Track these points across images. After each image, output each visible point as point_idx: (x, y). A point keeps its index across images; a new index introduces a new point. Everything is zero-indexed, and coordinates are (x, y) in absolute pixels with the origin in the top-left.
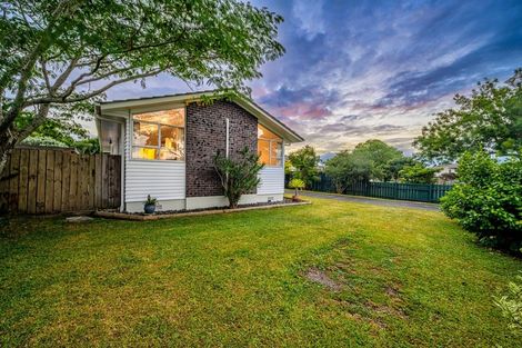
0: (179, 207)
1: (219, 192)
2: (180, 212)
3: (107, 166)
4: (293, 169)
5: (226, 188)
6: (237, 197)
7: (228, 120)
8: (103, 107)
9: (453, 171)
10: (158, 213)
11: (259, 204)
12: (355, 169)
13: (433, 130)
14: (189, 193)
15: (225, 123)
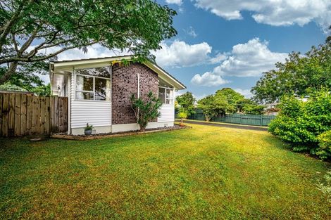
0: (107, 131)
1: (133, 121)
2: (108, 134)
3: (58, 104)
4: (179, 106)
5: (138, 118)
6: (145, 124)
7: (139, 75)
8: (56, 65)
9: (273, 107)
10: (94, 135)
11: (158, 129)
12: (217, 106)
13: (263, 83)
14: (114, 122)
15: (137, 77)
